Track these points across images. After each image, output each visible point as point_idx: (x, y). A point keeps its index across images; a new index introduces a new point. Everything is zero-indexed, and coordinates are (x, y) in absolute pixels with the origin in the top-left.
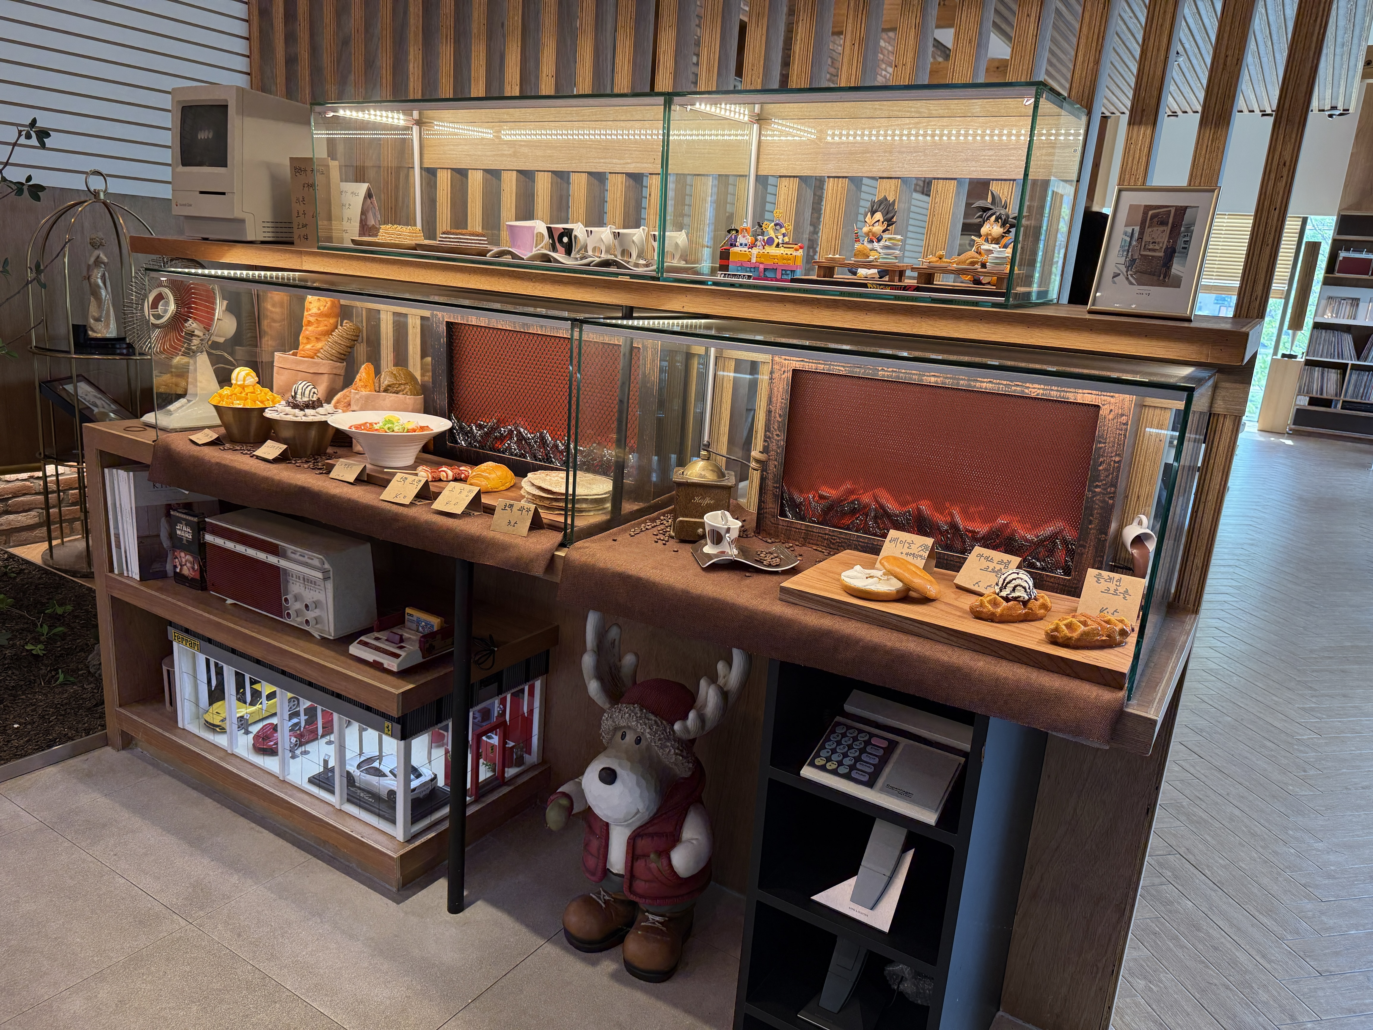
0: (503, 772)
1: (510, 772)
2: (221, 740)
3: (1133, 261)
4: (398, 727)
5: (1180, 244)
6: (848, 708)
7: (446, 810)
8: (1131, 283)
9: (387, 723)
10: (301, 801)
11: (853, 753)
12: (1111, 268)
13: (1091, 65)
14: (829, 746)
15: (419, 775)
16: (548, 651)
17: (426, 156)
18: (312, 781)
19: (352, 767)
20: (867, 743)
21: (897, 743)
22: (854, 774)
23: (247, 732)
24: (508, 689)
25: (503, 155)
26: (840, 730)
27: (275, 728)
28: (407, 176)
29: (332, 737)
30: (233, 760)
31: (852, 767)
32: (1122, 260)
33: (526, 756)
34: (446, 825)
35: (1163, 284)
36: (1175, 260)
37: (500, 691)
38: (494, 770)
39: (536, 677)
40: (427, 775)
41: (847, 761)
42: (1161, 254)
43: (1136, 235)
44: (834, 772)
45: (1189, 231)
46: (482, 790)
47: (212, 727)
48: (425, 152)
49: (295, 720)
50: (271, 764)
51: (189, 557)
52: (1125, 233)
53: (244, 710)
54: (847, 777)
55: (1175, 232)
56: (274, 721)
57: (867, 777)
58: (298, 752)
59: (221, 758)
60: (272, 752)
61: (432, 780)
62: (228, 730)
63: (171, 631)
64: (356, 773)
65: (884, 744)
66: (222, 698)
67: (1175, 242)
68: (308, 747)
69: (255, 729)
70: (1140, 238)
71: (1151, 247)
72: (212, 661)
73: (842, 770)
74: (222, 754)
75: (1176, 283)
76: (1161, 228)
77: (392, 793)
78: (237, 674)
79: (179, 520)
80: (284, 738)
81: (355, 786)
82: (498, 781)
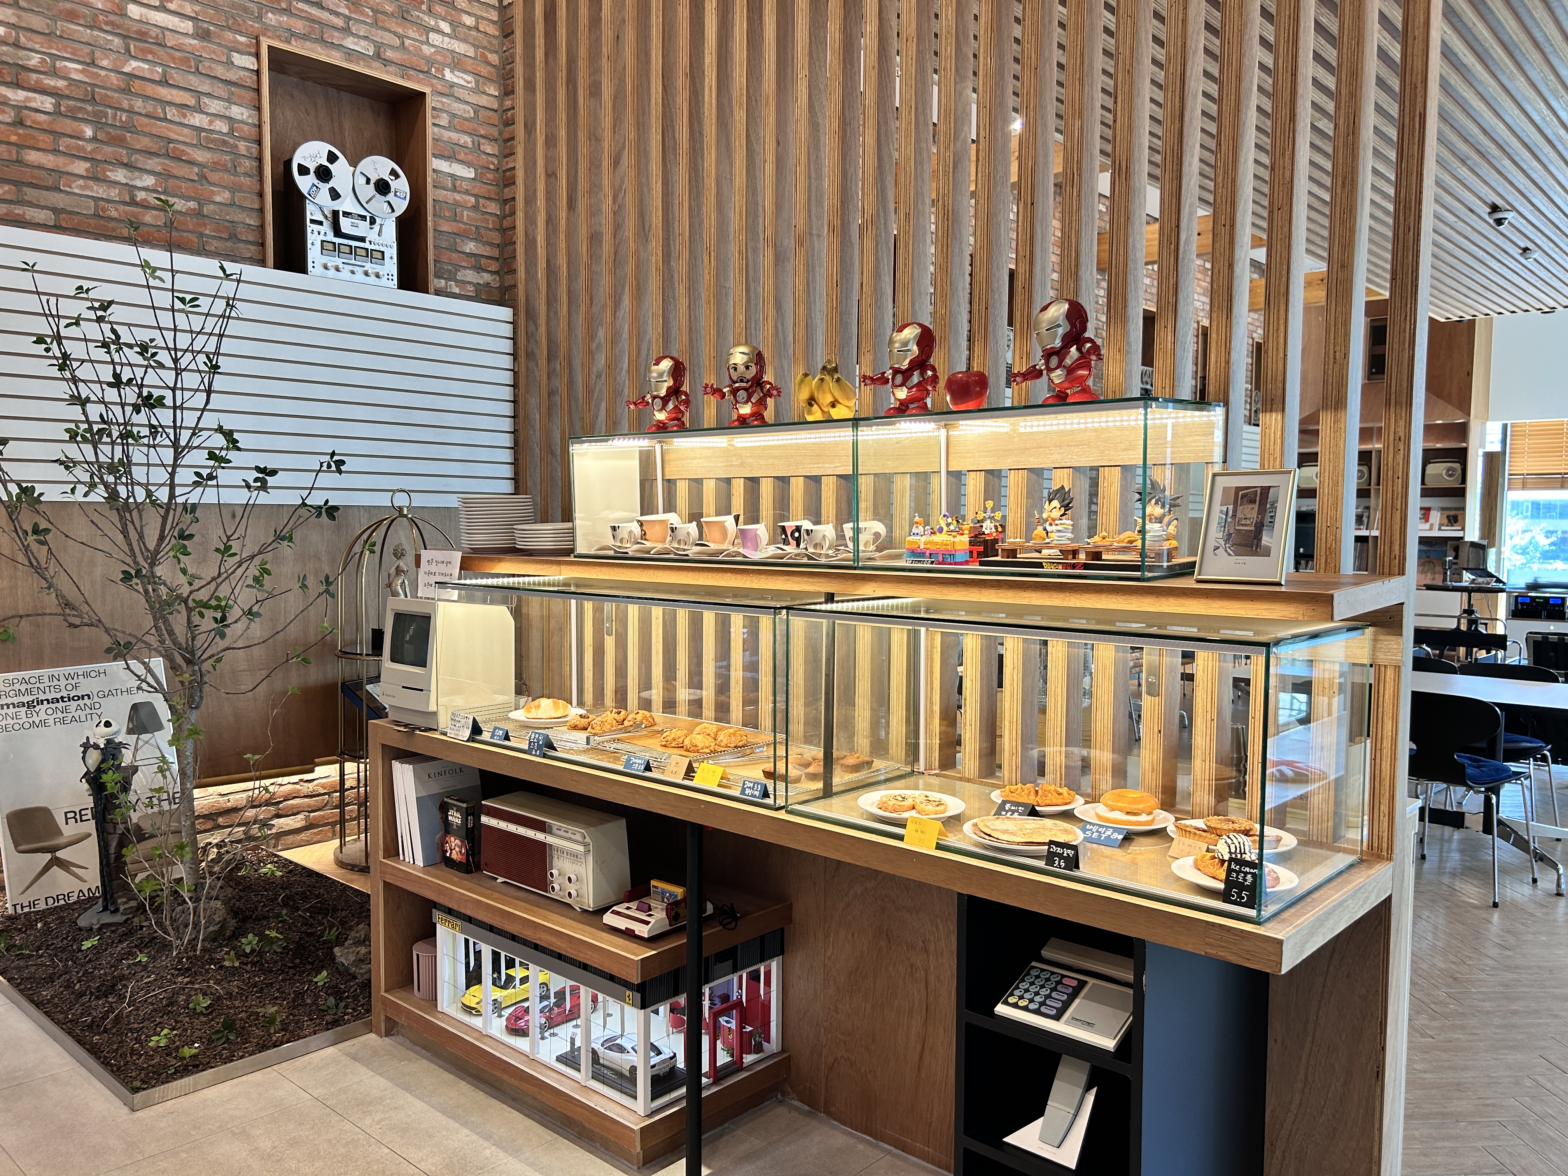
0: (742, 1058)
1: (748, 1059)
2: (476, 1022)
3: (1230, 535)
4: (638, 996)
5: (1267, 519)
6: (1045, 953)
7: (683, 1090)
8: (1230, 555)
9: (628, 993)
10: (549, 1077)
11: (1045, 992)
12: (1211, 543)
13: (1223, 365)
14: (1024, 986)
15: (659, 1053)
16: (782, 930)
17: (667, 470)
18: (559, 1059)
19: (597, 1046)
20: (1059, 983)
21: (1086, 982)
22: (1043, 1009)
23: (500, 1016)
24: (743, 969)
25: (732, 466)
26: (1034, 973)
27: (527, 1011)
28: (651, 486)
29: (579, 1022)
30: (488, 1040)
31: (1042, 1004)
32: (1220, 535)
33: (765, 1044)
34: (684, 1104)
35: (1255, 554)
36: (1264, 533)
37: (735, 970)
38: (732, 1056)
39: (772, 957)
40: (667, 1054)
41: (1038, 999)
42: (1253, 528)
43: (1230, 513)
44: (1025, 1009)
45: (1274, 508)
46: (718, 1074)
47: (468, 1010)
48: (666, 465)
49: (545, 1003)
50: (521, 1043)
51: (458, 842)
52: (1221, 512)
53: (498, 994)
54: (1037, 1012)
55: (1262, 510)
56: (526, 1004)
57: (1055, 1011)
58: (547, 1034)
59: (477, 1039)
60: (523, 1033)
61: (671, 1058)
62: (483, 1012)
63: (437, 915)
64: (601, 1050)
65: (1074, 983)
66: (479, 982)
67: (1263, 518)
68: (556, 1030)
69: (506, 1013)
70: (1234, 516)
71: (1243, 522)
72: (471, 940)
73: (1032, 1006)
74: (476, 1035)
75: (1267, 553)
76: (1251, 506)
77: (633, 1069)
78: (494, 952)
79: (452, 806)
80: (535, 1019)
81: (599, 1064)
82: (736, 1066)
